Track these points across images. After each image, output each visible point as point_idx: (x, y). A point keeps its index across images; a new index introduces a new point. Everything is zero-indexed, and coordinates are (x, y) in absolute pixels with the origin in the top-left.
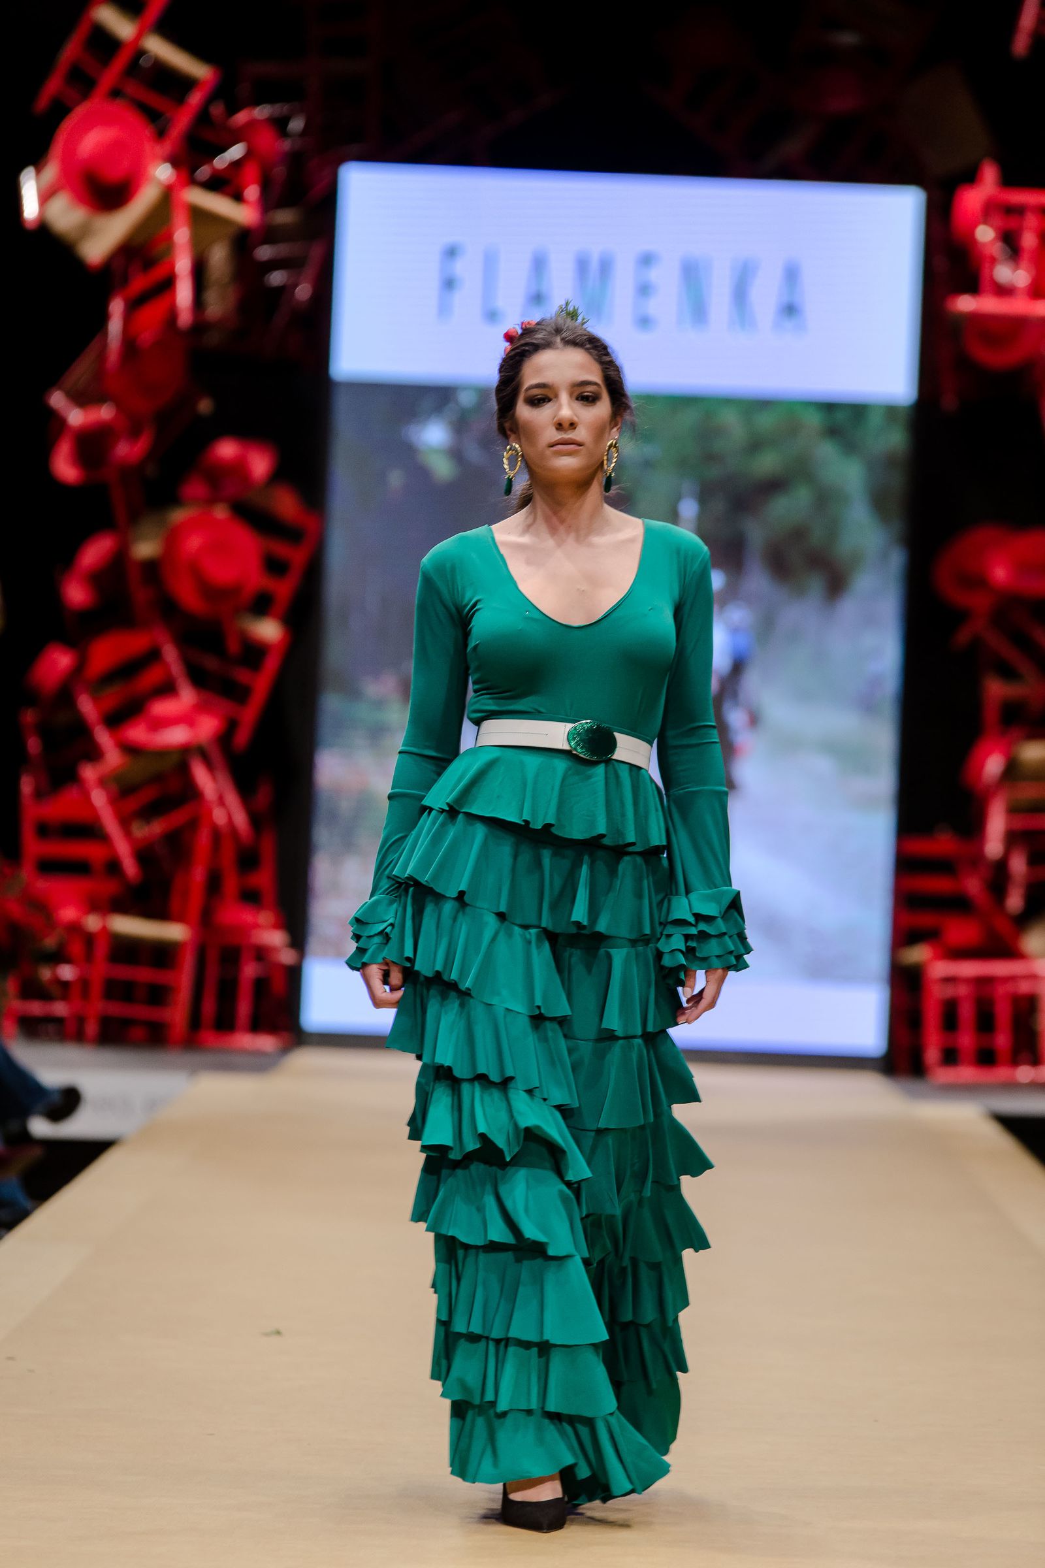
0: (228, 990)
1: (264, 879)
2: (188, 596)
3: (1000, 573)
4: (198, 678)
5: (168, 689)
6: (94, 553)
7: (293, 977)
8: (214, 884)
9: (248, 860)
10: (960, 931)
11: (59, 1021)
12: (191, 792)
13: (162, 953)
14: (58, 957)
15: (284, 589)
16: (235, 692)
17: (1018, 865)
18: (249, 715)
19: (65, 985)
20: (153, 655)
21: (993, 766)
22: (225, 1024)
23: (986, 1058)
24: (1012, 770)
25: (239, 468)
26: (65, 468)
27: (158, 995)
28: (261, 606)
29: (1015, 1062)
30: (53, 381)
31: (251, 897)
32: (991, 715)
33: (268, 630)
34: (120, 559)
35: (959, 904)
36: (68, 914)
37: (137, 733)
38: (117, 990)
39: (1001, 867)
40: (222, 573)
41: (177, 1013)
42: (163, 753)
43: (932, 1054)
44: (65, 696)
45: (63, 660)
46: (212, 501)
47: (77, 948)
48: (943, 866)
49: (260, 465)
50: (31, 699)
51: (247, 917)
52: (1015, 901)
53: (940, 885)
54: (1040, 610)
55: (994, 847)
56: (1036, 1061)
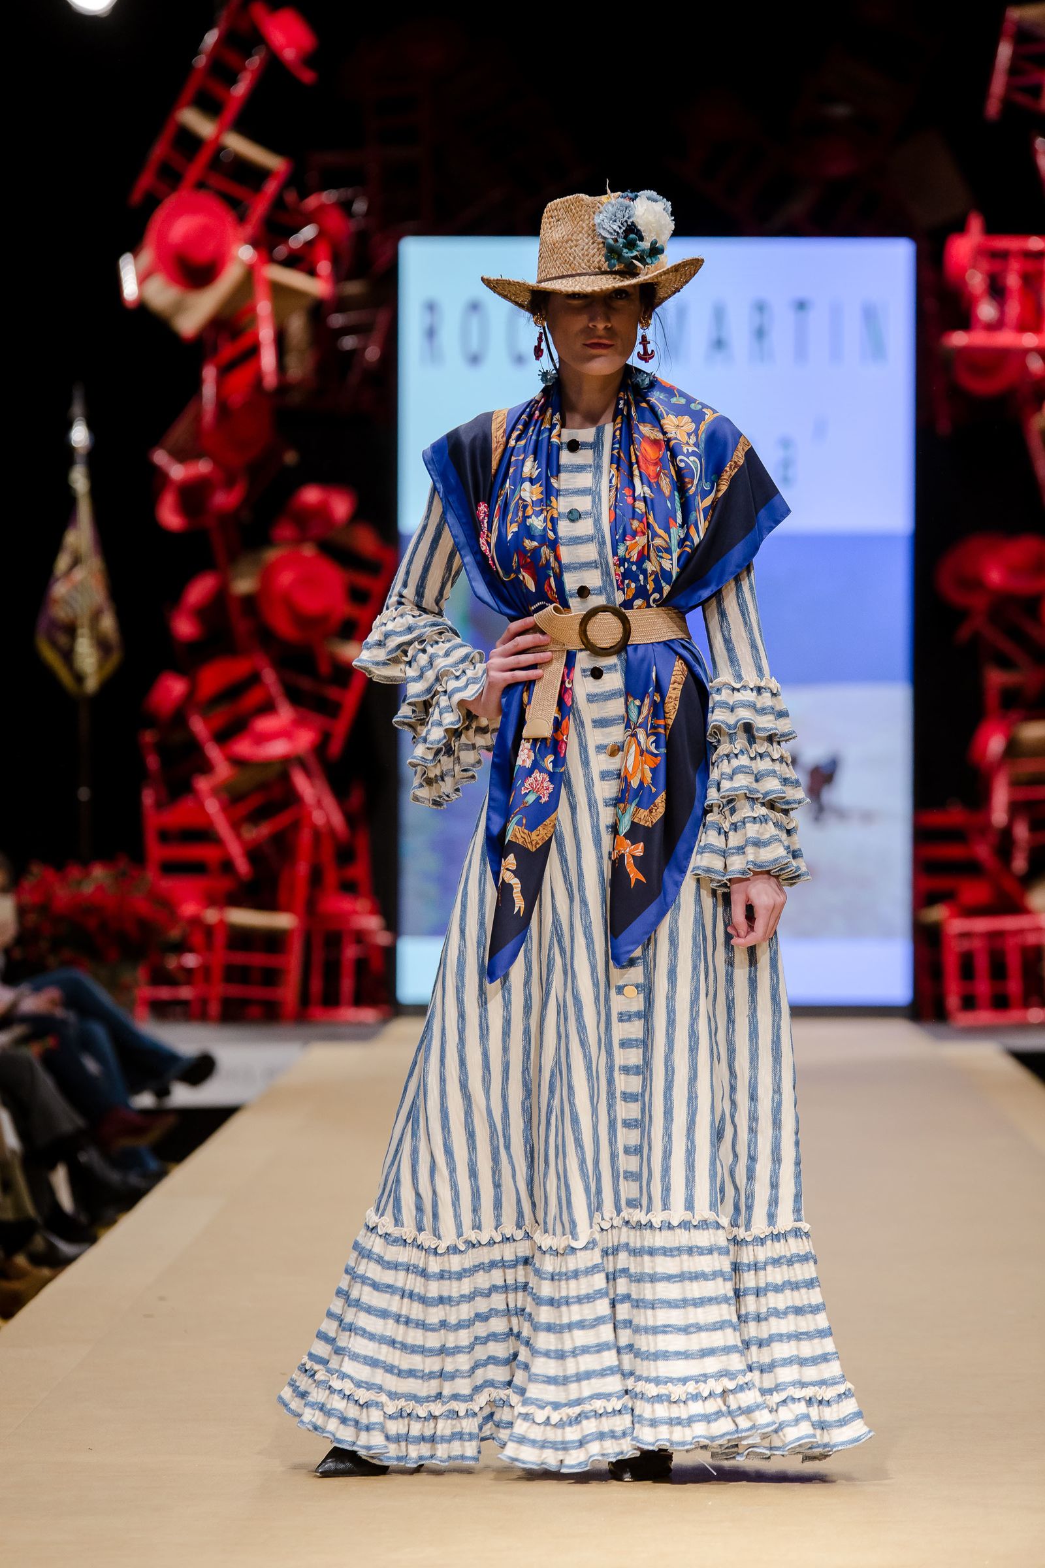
0: (332, 971)
1: (360, 871)
2: (283, 626)
3: (995, 576)
4: (295, 697)
5: (268, 708)
6: (199, 590)
7: (389, 955)
8: (316, 877)
9: (345, 855)
10: (974, 891)
11: (185, 1003)
12: (292, 798)
13: (272, 940)
14: (181, 948)
15: (366, 616)
16: (328, 708)
17: (1021, 832)
18: (341, 727)
19: (190, 971)
20: (255, 679)
21: (996, 745)
22: (331, 1000)
23: (1001, 1003)
24: (1013, 749)
25: (322, 511)
26: (170, 517)
27: (271, 977)
28: (347, 631)
29: (1026, 1005)
30: (156, 441)
31: (349, 888)
32: (992, 699)
34: (221, 596)
35: (972, 868)
36: (190, 909)
37: (243, 748)
38: (235, 974)
39: (1006, 834)
40: (311, 604)
41: (289, 992)
42: (267, 763)
43: (953, 1001)
44: (179, 718)
45: (177, 687)
46: (300, 541)
47: (198, 939)
48: (956, 835)
49: (341, 507)
50: (150, 721)
51: (346, 905)
52: (1020, 864)
53: (953, 852)
54: (1031, 607)
55: (1000, 817)
56: (1044, 1003)
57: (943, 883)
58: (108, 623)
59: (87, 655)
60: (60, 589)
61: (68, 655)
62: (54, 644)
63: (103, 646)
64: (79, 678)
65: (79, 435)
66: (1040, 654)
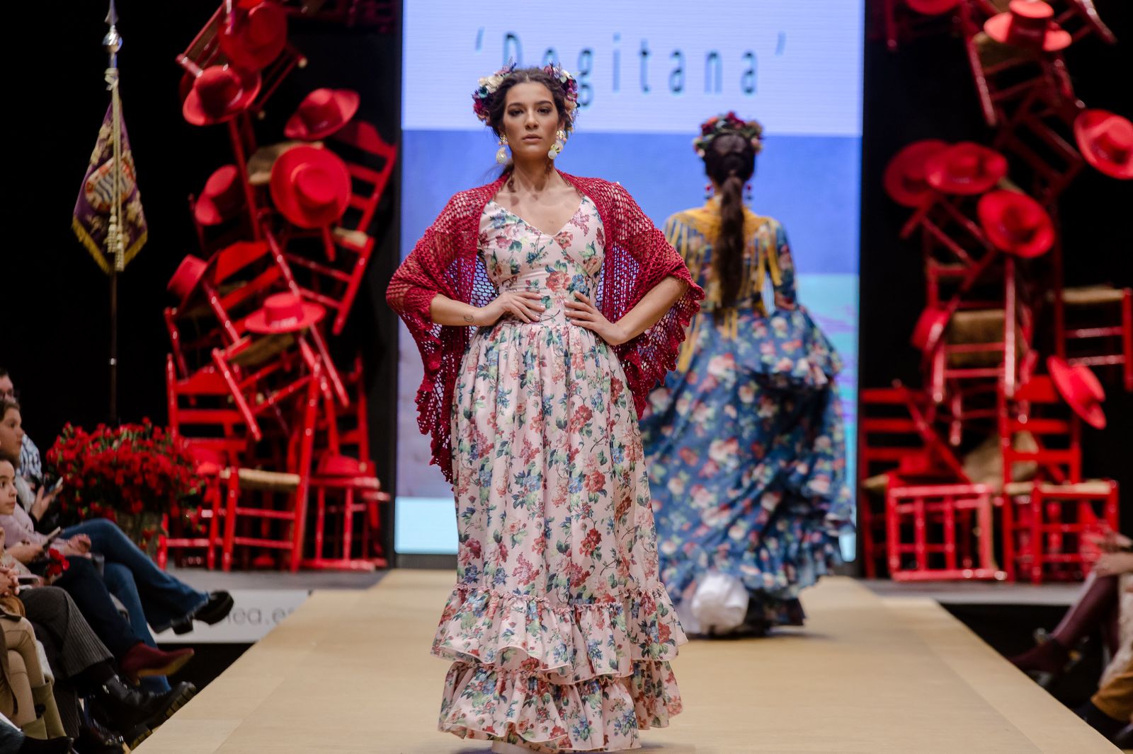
0: (334, 524)
1: (359, 435)
2: (296, 217)
3: (935, 180)
4: (303, 278)
5: (281, 288)
6: (218, 181)
7: (387, 513)
8: (320, 440)
9: (347, 421)
10: (913, 462)
11: (202, 552)
12: (300, 368)
13: (281, 497)
14: (198, 501)
15: (369, 206)
16: (331, 288)
17: (957, 408)
18: (344, 306)
19: (206, 522)
20: (269, 259)
21: (937, 329)
22: (333, 551)
23: (937, 562)
24: (949, 333)
25: (331, 110)
26: (193, 115)
27: (279, 529)
28: (352, 219)
29: (960, 566)
30: (182, 51)
31: (350, 450)
32: (933, 288)
33: (358, 238)
34: (239, 183)
35: (913, 441)
36: (206, 468)
37: (255, 323)
38: (248, 526)
39: (944, 408)
40: (319, 195)
41: (294, 544)
42: (281, 335)
43: (894, 562)
44: (199, 296)
45: (200, 268)
46: (309, 139)
47: (213, 494)
48: (900, 411)
49: (347, 108)
50: (173, 300)
51: (348, 465)
52: (955, 439)
53: (898, 426)
54: (970, 205)
55: (938, 396)
56: (976, 565)
57: (887, 454)
58: (136, 207)
59: (117, 238)
60: (93, 178)
61: (100, 237)
62: (88, 227)
63: (131, 228)
64: (111, 258)
65: (112, 39)
66: (976, 249)
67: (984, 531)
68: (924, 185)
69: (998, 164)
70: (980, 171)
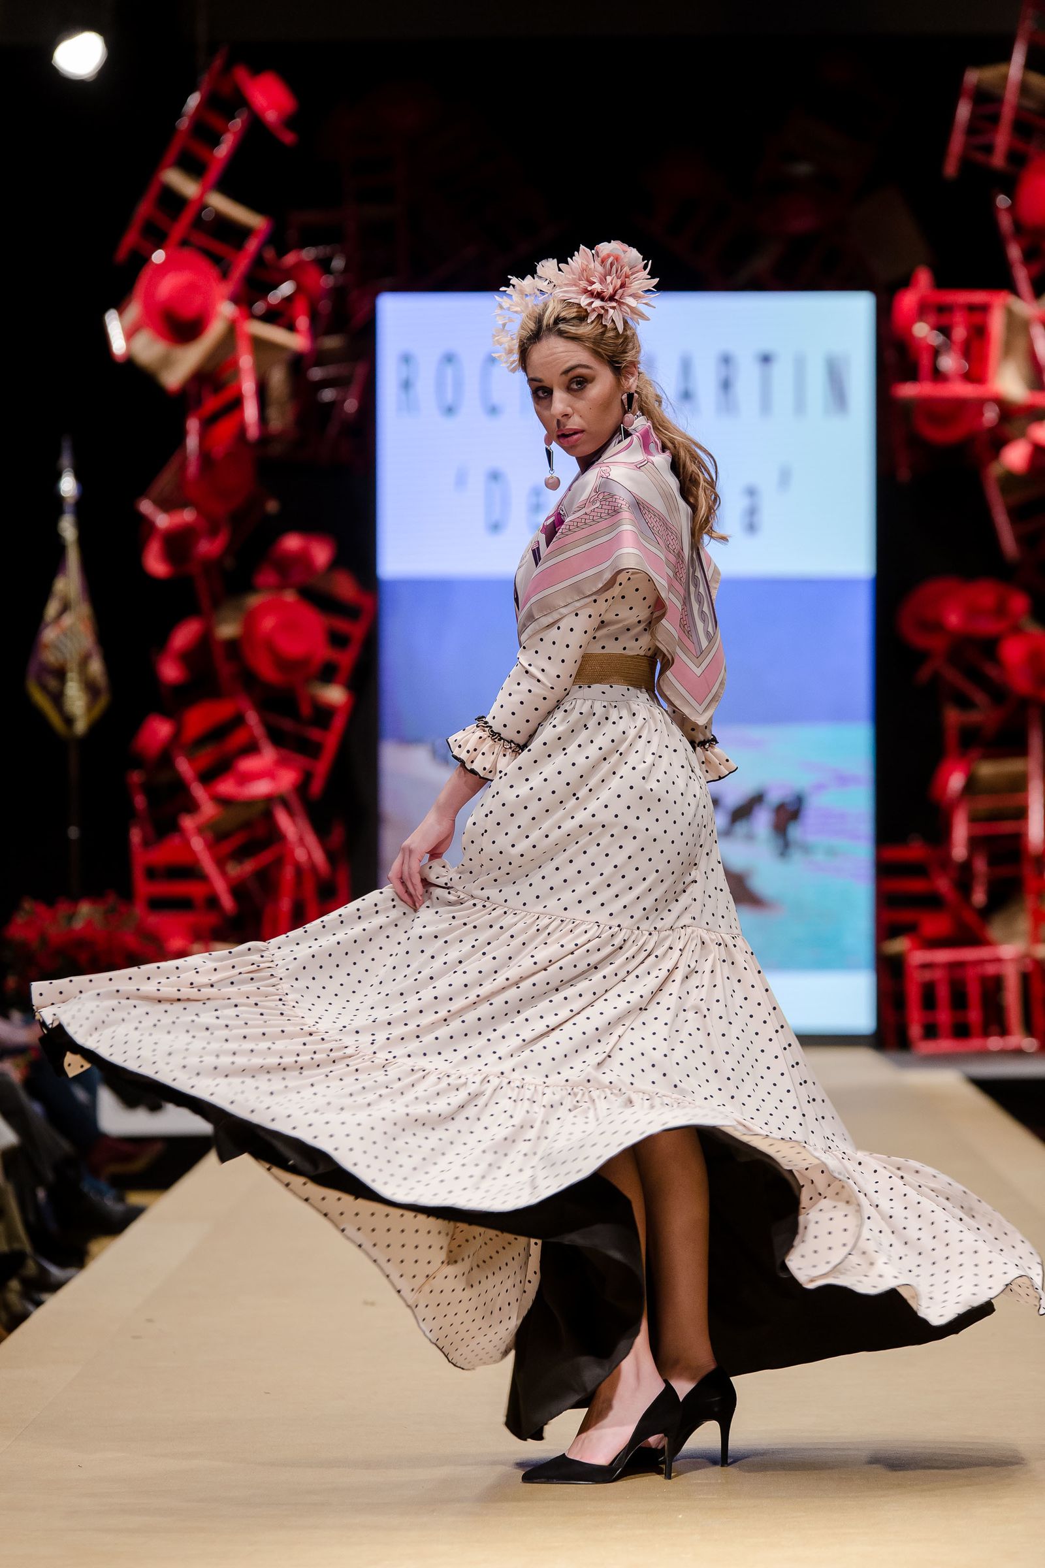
2: (267, 671)
3: (953, 619)
4: (277, 738)
5: (252, 749)
6: (184, 636)
8: (298, 912)
9: (326, 890)
10: (934, 924)
12: (275, 836)
15: (346, 659)
16: (310, 749)
17: (980, 866)
18: (322, 767)
20: (238, 720)
21: (956, 782)
23: (961, 1032)
24: (971, 786)
25: (304, 558)
26: (156, 564)
28: (328, 674)
29: (986, 1034)
30: (142, 491)
32: (951, 737)
33: (335, 695)
34: (206, 639)
35: (933, 902)
36: (177, 943)
37: (226, 787)
39: (966, 867)
40: (293, 647)
42: (251, 802)
43: (915, 1030)
44: (166, 759)
45: (163, 729)
46: (281, 587)
48: (917, 870)
49: (321, 554)
50: (137, 762)
52: (979, 897)
53: (915, 886)
54: (989, 647)
55: (959, 851)
56: (1004, 1032)
57: (905, 916)
58: (96, 667)
59: (76, 698)
60: (49, 635)
61: (58, 698)
62: (44, 688)
63: (91, 689)
64: (69, 721)
65: (68, 486)
66: (998, 694)
67: (1012, 997)
68: (937, 627)
69: (1019, 603)
70: (1001, 611)
